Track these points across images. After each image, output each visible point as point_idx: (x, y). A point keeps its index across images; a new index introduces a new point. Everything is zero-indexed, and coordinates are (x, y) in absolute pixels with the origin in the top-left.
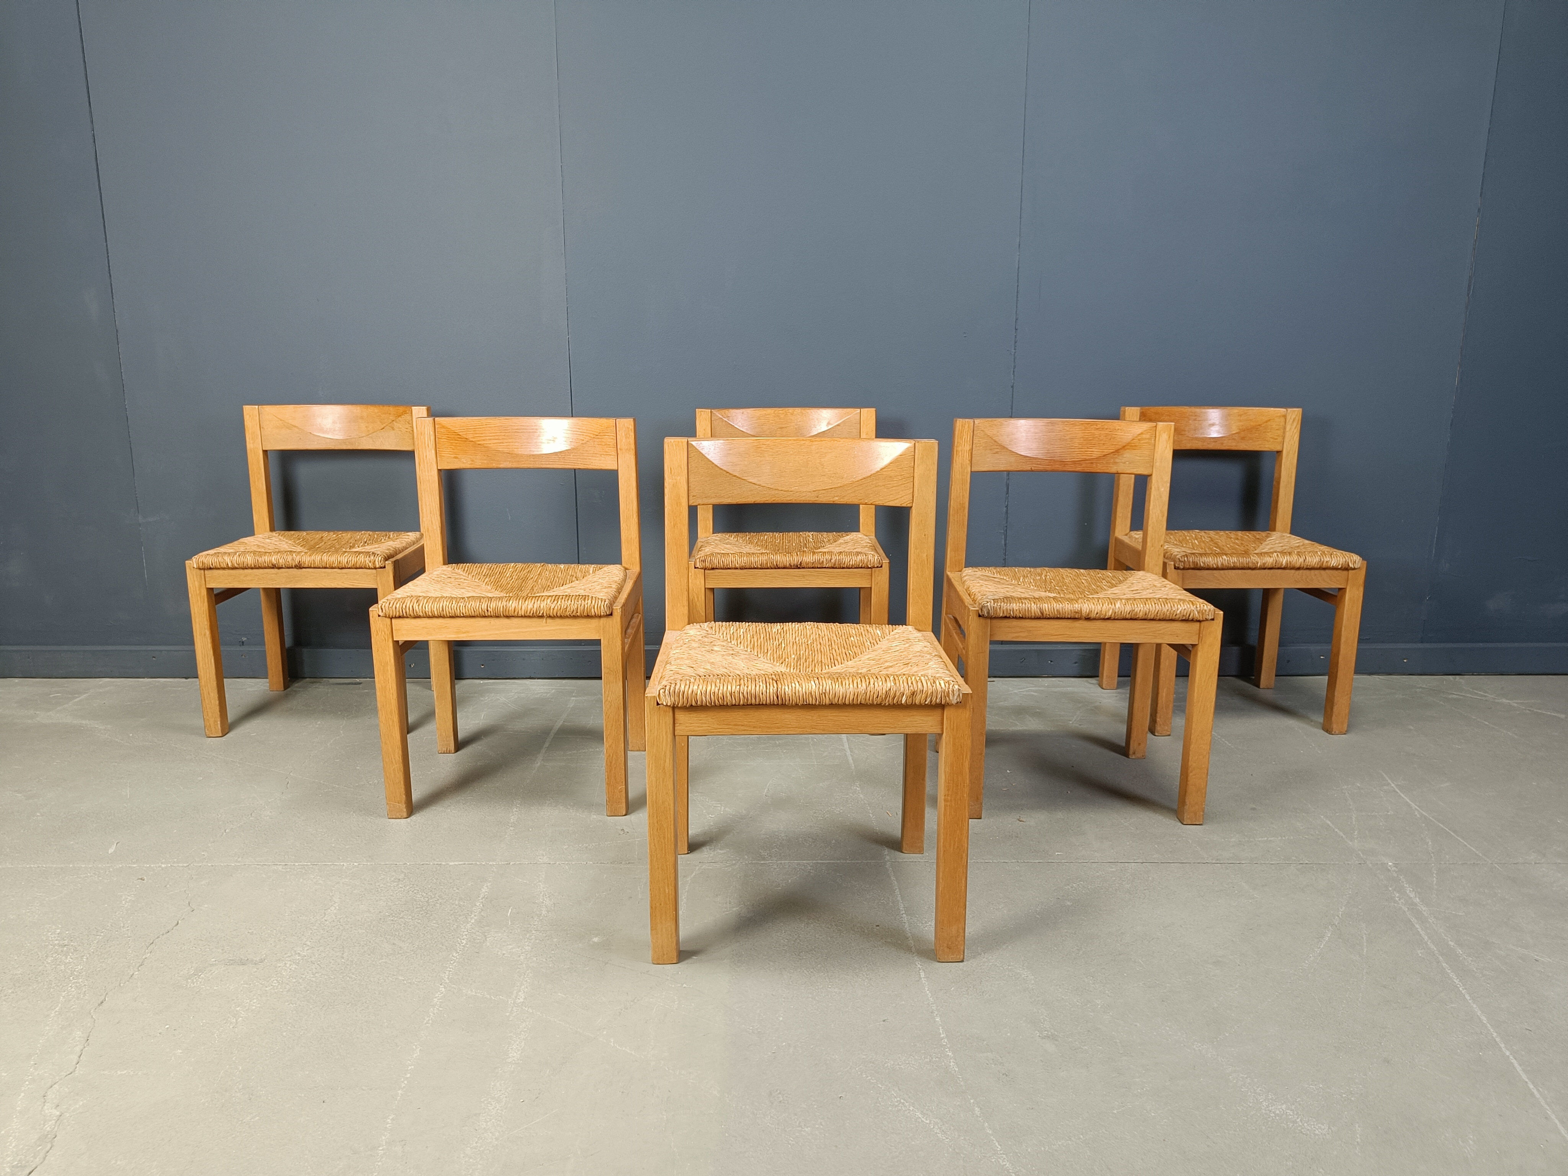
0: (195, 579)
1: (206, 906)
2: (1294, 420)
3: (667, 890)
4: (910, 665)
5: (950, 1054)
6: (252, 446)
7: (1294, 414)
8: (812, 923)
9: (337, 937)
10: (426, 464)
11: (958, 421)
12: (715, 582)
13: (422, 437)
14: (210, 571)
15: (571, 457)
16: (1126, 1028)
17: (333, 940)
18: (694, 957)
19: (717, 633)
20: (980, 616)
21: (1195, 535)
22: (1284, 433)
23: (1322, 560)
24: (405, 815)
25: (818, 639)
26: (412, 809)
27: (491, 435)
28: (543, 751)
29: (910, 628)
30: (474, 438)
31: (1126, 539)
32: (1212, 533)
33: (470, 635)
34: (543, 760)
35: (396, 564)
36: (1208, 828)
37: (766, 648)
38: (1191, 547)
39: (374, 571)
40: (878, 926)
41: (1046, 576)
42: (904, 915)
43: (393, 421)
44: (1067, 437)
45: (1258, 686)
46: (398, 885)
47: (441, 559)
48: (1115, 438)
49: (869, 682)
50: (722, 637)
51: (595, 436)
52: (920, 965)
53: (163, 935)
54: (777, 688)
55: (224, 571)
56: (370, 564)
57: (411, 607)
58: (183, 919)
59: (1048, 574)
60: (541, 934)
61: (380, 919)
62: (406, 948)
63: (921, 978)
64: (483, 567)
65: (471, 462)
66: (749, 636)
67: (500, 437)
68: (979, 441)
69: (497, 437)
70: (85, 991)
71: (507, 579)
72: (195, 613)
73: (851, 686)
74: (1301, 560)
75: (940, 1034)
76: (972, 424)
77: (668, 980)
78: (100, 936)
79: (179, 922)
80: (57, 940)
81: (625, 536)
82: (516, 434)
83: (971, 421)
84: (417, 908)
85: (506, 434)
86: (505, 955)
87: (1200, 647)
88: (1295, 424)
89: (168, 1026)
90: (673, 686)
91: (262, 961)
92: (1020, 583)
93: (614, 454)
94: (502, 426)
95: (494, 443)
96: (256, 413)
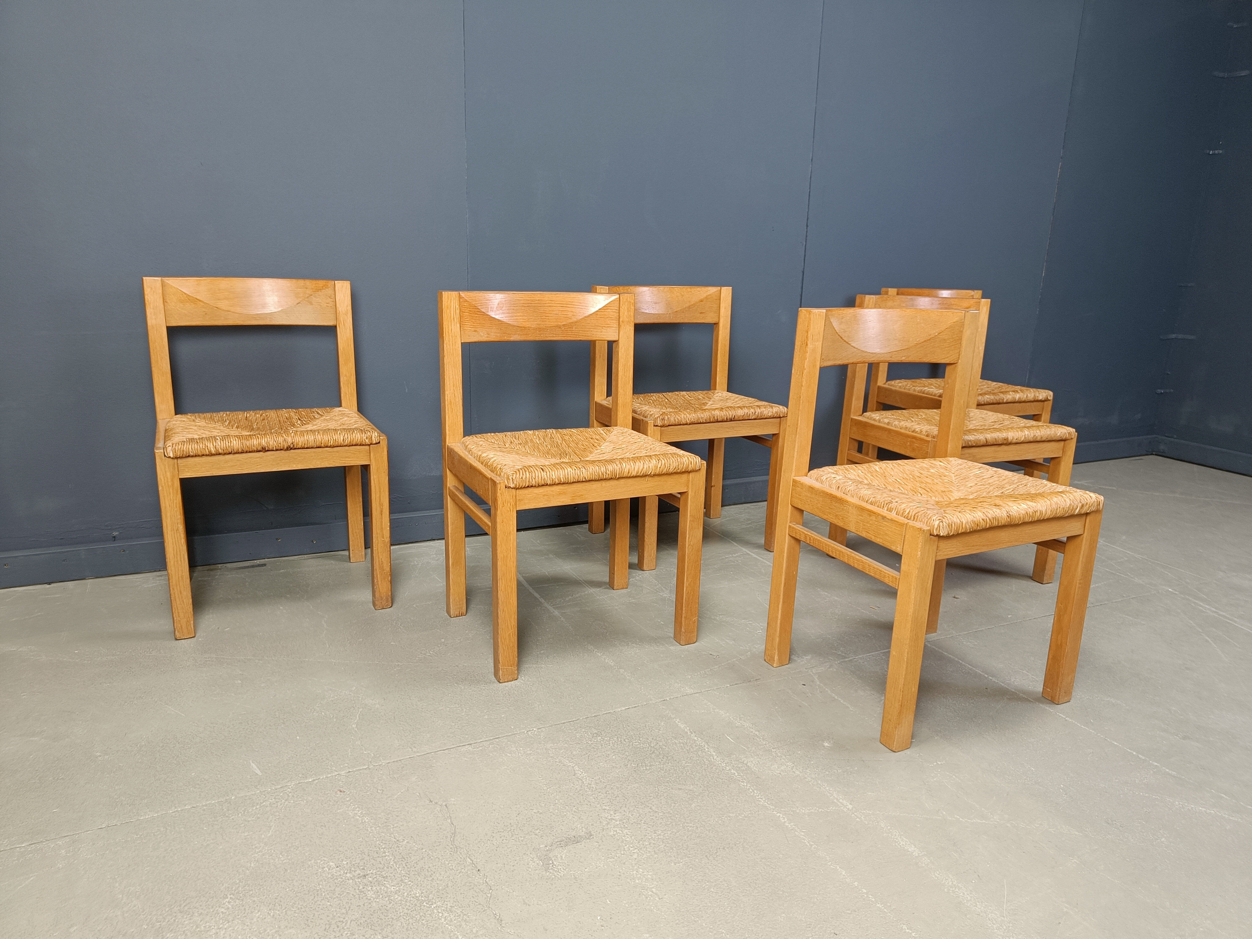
1: (452, 799)
6: (153, 322)
10: (450, 337)
12: (668, 437)
13: (448, 311)
14: (186, 459)
15: (574, 329)
29: (955, 458)
31: (886, 386)
39: (370, 447)
40: (986, 688)
42: (990, 678)
43: (311, 295)
46: (603, 739)
52: (1051, 710)
56: (367, 441)
58: (449, 817)
60: (781, 750)
61: (635, 771)
62: (695, 790)
63: (1064, 718)
69: (506, 311)
75: (1132, 753)
78: (387, 856)
79: (449, 820)
80: (346, 874)
81: (622, 400)
86: (783, 774)
89: (598, 917)
91: (590, 835)
93: (616, 325)
94: (510, 300)
95: (505, 317)
96: (158, 286)
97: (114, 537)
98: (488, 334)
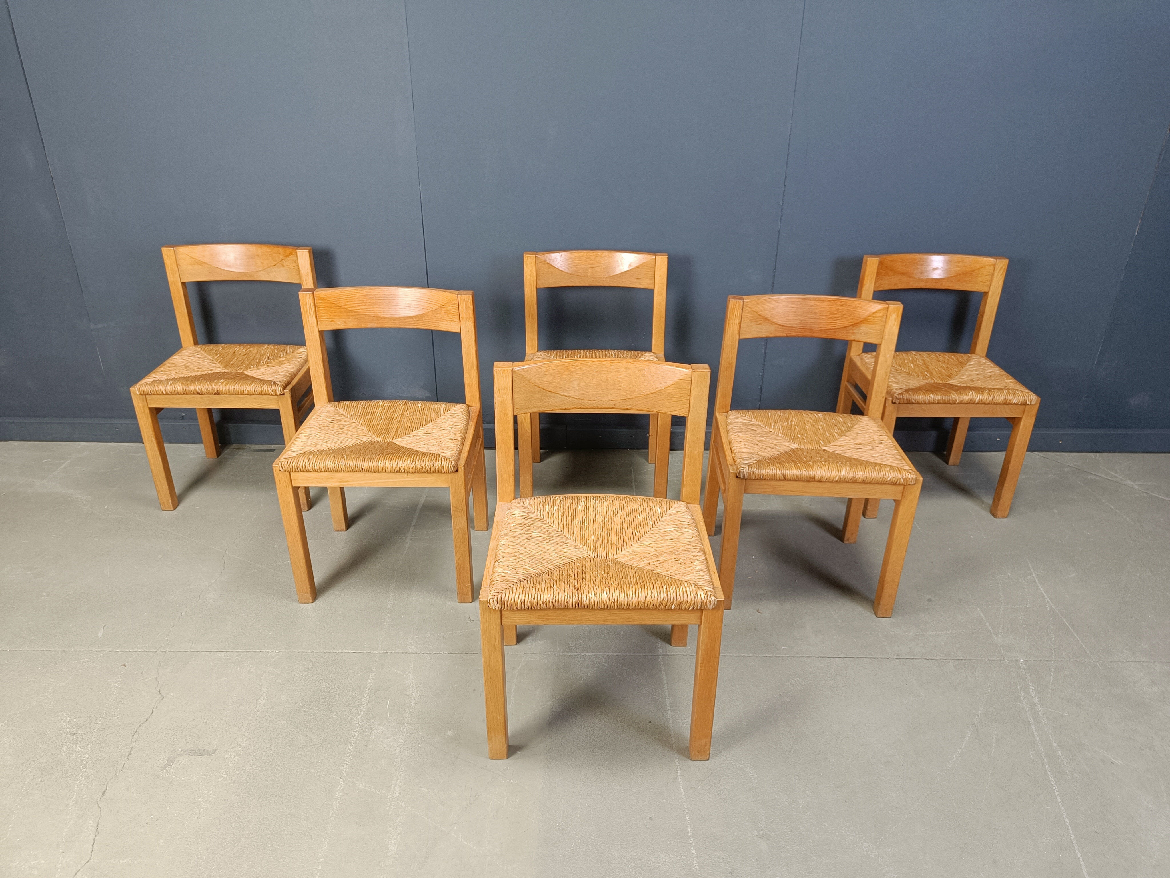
0: (139, 401)
1: (172, 694)
2: (1001, 269)
3: (499, 718)
4: (679, 562)
5: (694, 852)
6: (172, 279)
7: (1002, 264)
8: (604, 719)
9: (266, 728)
10: (309, 327)
11: (731, 301)
14: (150, 396)
15: (423, 320)
16: (818, 829)
17: (264, 731)
18: (519, 752)
19: (536, 511)
20: (737, 477)
21: (912, 357)
22: (992, 278)
23: (1007, 398)
24: (311, 601)
25: (612, 517)
26: (316, 592)
27: (359, 302)
28: (412, 529)
29: (682, 504)
30: (345, 305)
31: (857, 360)
32: (925, 354)
33: (350, 483)
34: (411, 539)
35: (292, 391)
36: (894, 621)
37: (572, 528)
38: (908, 371)
39: (276, 397)
40: (650, 722)
41: (792, 421)
42: (669, 712)
43: (283, 259)
44: (817, 311)
45: (947, 463)
46: (308, 674)
47: (325, 396)
48: (854, 313)
49: (648, 594)
50: (539, 515)
51: (441, 306)
52: (678, 761)
53: (143, 723)
54: (578, 598)
55: (160, 396)
56: (272, 392)
57: (304, 465)
58: (157, 707)
59: (794, 419)
60: (411, 727)
61: (297, 710)
62: (315, 740)
63: (677, 776)
64: (359, 407)
65: (344, 324)
66: (560, 514)
67: (367, 304)
68: (747, 316)
69: (364, 304)
70: (92, 780)
71: (377, 420)
72: (142, 426)
73: (634, 595)
74: (991, 398)
75: (688, 833)
76: (742, 304)
77: (500, 775)
78: (99, 724)
79: (154, 710)
80: (68, 728)
81: (468, 382)
82: (379, 301)
83: (741, 301)
84: (322, 699)
85: (371, 301)
86: (386, 748)
87: (902, 502)
88: (1001, 272)
89: (152, 816)
90: (500, 596)
91: (214, 751)
92: (771, 430)
93: (457, 320)
94: (367, 295)
95: (362, 309)
96: (172, 253)
97: (183, 417)
98: (346, 323)
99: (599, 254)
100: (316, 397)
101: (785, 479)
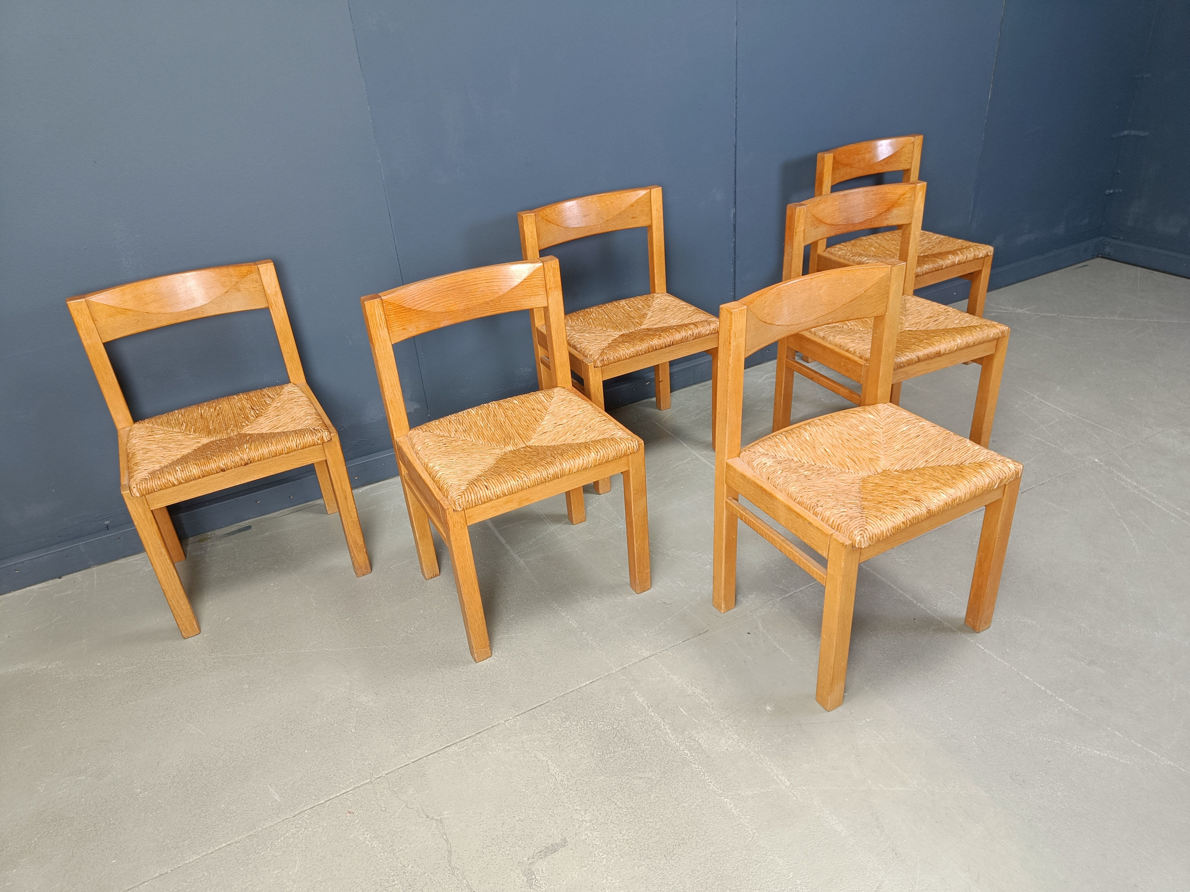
0: (138, 507)
1: (446, 813)
2: (918, 145)
3: (843, 664)
4: (952, 450)
5: (1061, 700)
6: (89, 342)
7: (918, 140)
9: (591, 792)
10: (380, 342)
12: (610, 374)
13: (373, 319)
15: (502, 303)
19: (776, 453)
22: (913, 155)
24: (490, 654)
27: (428, 299)
30: (414, 306)
34: (520, 557)
39: (323, 445)
40: (915, 619)
42: (919, 604)
43: (238, 282)
44: (855, 205)
46: (571, 724)
47: (408, 421)
48: (886, 199)
50: (783, 457)
51: (525, 280)
53: (449, 856)
54: (925, 508)
56: (319, 441)
57: (484, 495)
58: (445, 834)
60: (728, 721)
61: (601, 760)
62: (653, 777)
64: (453, 423)
66: (799, 449)
67: (436, 299)
69: (433, 300)
75: (1041, 688)
79: (446, 837)
84: (614, 738)
86: (730, 750)
88: (918, 148)
93: (543, 292)
94: (434, 288)
95: (432, 306)
96: (84, 306)
97: (107, 526)
98: (417, 328)
99: (589, 199)
100: (395, 427)
101: (919, 360)
